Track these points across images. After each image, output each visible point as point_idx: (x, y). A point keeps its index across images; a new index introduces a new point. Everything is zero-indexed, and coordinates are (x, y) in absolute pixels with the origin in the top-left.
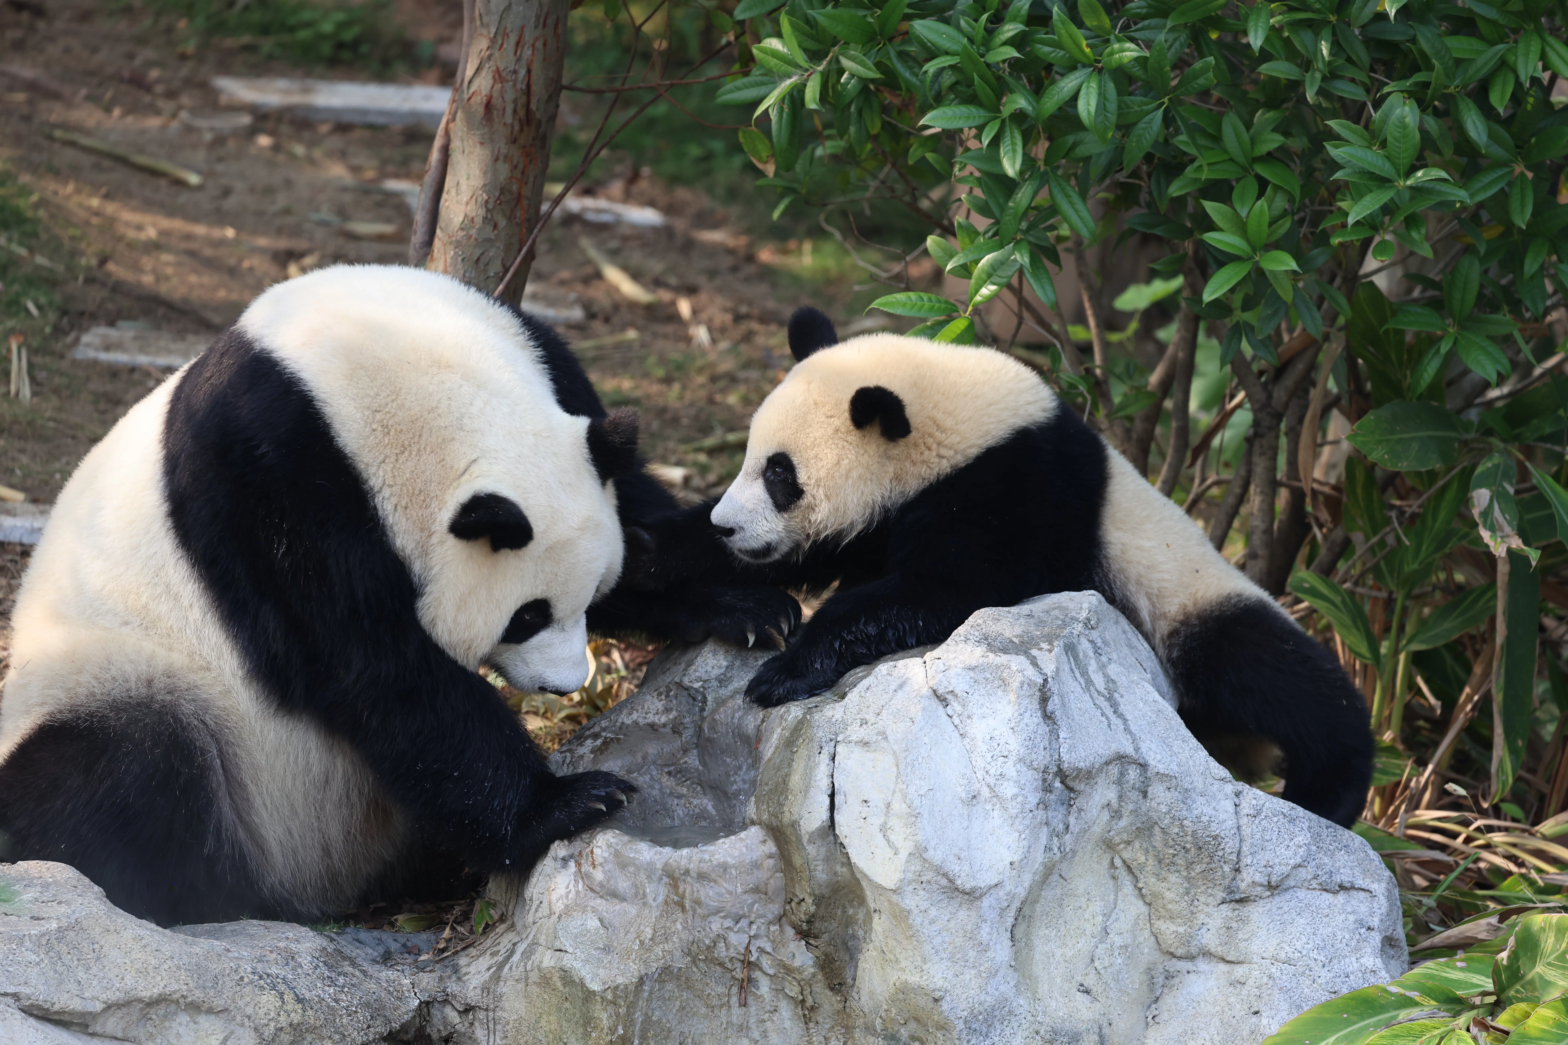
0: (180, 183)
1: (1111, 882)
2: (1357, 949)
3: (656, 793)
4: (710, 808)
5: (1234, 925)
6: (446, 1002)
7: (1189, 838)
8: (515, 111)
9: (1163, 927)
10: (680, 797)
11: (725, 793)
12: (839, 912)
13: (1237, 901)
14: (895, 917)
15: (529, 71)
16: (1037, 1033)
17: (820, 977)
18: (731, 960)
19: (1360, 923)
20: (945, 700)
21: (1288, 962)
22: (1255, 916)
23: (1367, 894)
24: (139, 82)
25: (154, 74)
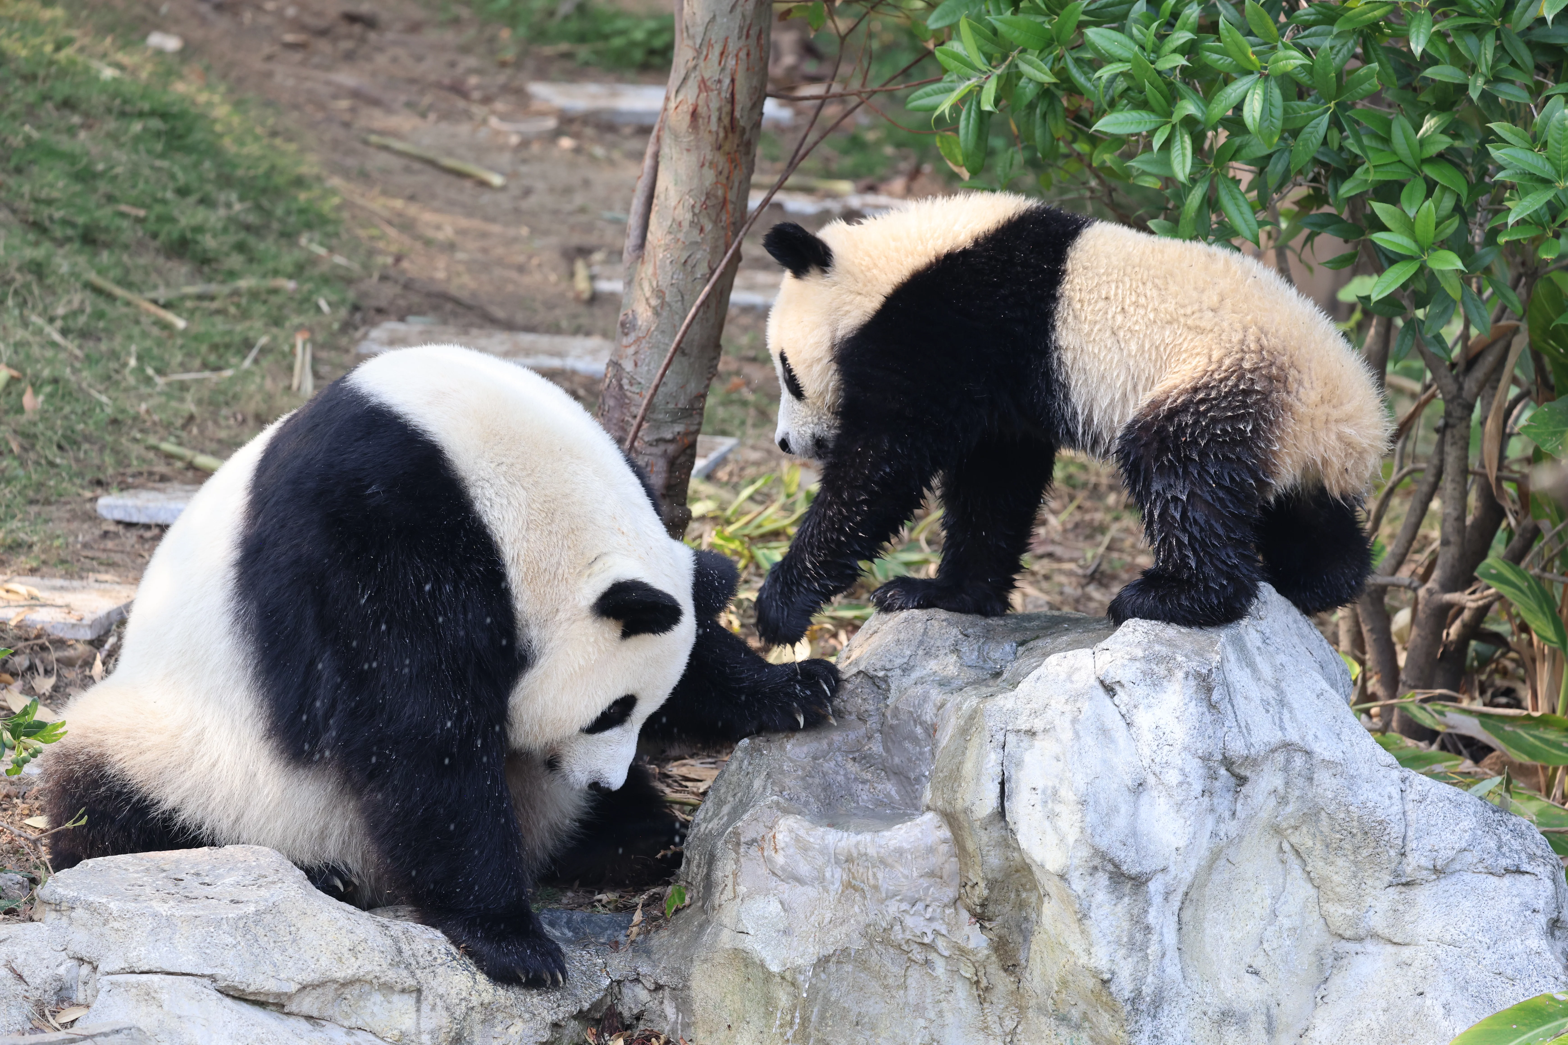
0: (483, 184)
1: (1280, 866)
2: (1522, 931)
3: (840, 778)
4: (893, 793)
5: (1401, 908)
6: (637, 980)
7: (1355, 823)
8: (720, 119)
9: (1332, 910)
10: (864, 782)
11: (908, 778)
12: (1013, 896)
13: (1403, 885)
14: (1063, 901)
15: (733, 81)
16: (1205, 1014)
17: (994, 958)
18: (907, 942)
19: (1526, 905)
20: (1112, 690)
21: (1453, 944)
22: (1421, 899)
23: (1533, 878)
24: (458, 89)
25: (473, 80)
